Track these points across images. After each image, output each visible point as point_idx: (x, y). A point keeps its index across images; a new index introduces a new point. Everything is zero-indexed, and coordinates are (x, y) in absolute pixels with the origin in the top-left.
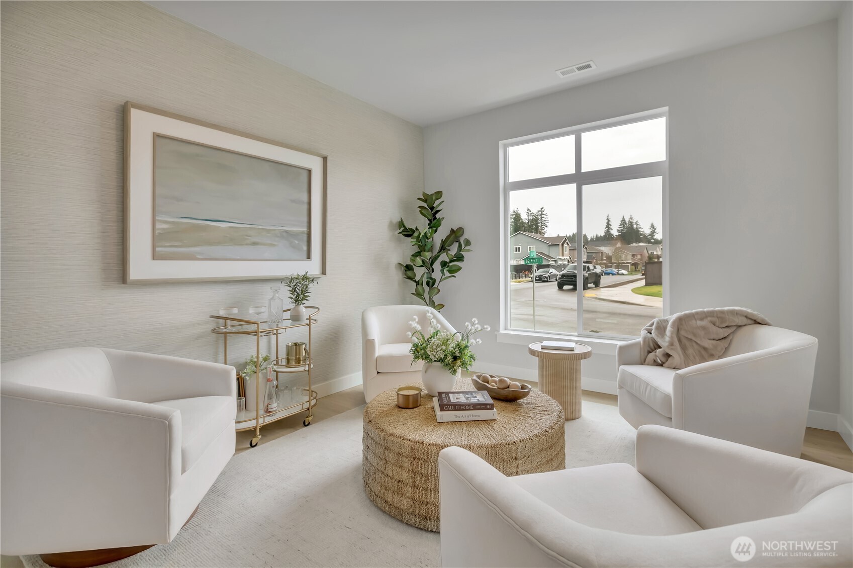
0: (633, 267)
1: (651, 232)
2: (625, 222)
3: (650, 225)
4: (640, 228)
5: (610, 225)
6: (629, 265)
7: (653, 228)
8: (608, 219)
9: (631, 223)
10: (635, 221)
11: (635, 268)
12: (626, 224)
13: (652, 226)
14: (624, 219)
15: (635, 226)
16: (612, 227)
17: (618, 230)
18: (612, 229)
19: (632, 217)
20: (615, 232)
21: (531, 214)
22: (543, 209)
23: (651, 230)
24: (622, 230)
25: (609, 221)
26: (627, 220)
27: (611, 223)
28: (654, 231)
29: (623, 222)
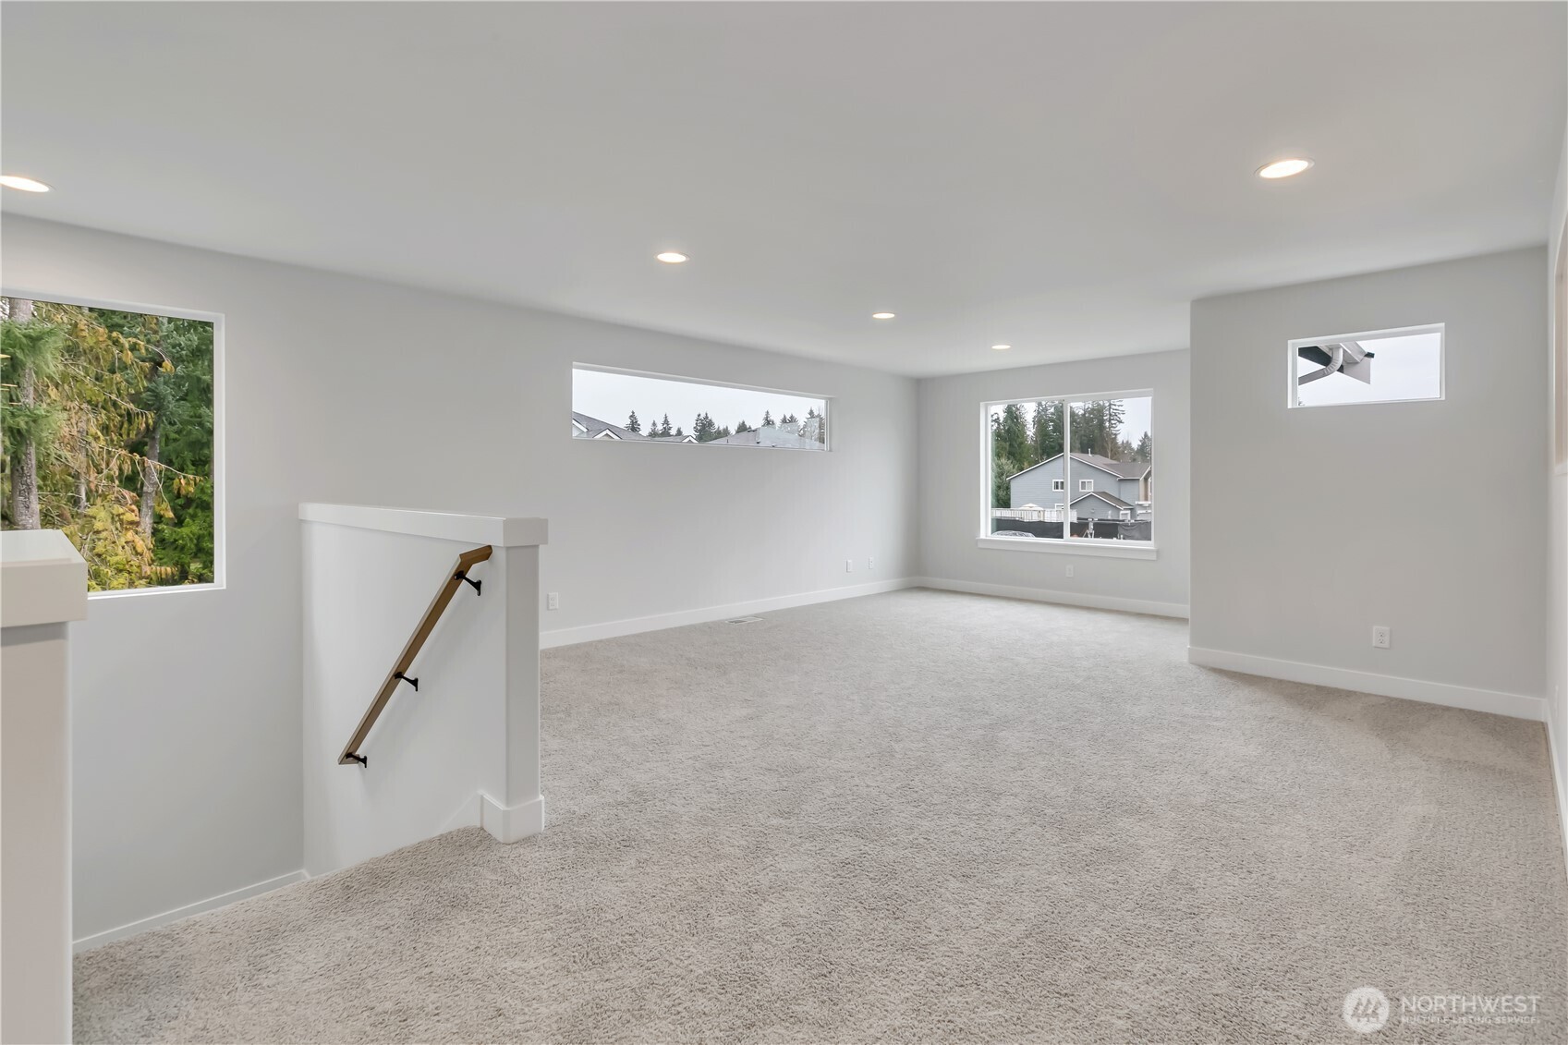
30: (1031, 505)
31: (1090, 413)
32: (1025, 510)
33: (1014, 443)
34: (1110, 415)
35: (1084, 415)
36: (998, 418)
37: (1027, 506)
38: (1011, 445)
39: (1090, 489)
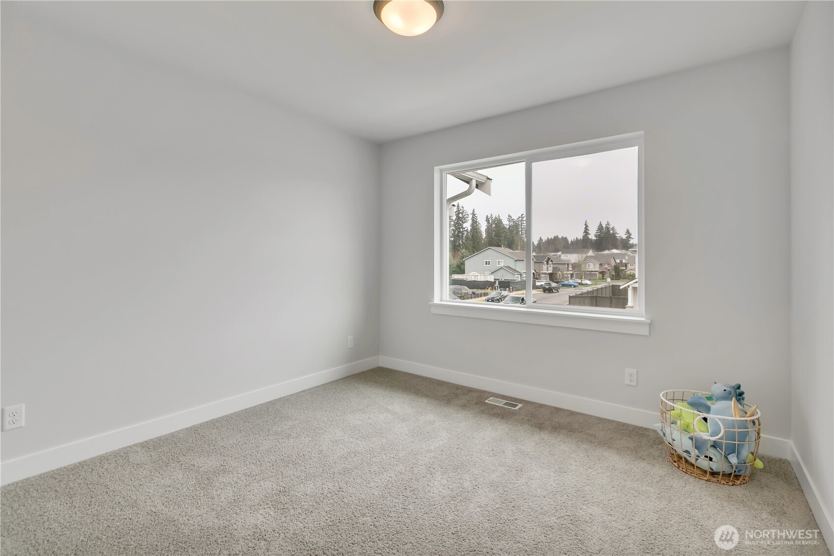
0: (601, 275)
1: (627, 237)
2: (602, 227)
3: (626, 231)
4: (616, 233)
5: (588, 230)
6: (597, 273)
7: (629, 233)
8: (586, 225)
9: (607, 228)
10: (611, 227)
11: (603, 276)
12: (603, 229)
13: (628, 232)
14: (601, 225)
15: (611, 232)
16: (589, 232)
17: (595, 235)
18: (590, 234)
19: (609, 222)
20: (592, 236)
21: (512, 220)
22: (523, 216)
23: (626, 236)
24: (599, 235)
25: (586, 226)
26: (604, 226)
27: (589, 229)
28: (629, 236)
29: (600, 227)
30: (474, 273)
31: (512, 227)
32: (471, 275)
33: (475, 242)
34: (522, 228)
35: (509, 228)
36: (467, 230)
37: (472, 274)
38: (474, 243)
39: (502, 265)
